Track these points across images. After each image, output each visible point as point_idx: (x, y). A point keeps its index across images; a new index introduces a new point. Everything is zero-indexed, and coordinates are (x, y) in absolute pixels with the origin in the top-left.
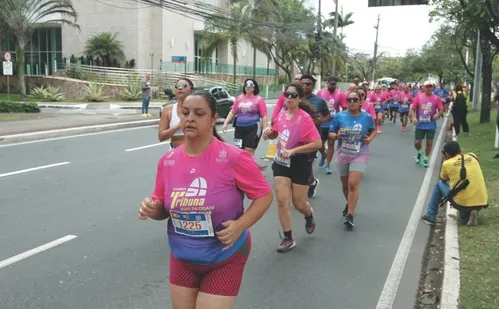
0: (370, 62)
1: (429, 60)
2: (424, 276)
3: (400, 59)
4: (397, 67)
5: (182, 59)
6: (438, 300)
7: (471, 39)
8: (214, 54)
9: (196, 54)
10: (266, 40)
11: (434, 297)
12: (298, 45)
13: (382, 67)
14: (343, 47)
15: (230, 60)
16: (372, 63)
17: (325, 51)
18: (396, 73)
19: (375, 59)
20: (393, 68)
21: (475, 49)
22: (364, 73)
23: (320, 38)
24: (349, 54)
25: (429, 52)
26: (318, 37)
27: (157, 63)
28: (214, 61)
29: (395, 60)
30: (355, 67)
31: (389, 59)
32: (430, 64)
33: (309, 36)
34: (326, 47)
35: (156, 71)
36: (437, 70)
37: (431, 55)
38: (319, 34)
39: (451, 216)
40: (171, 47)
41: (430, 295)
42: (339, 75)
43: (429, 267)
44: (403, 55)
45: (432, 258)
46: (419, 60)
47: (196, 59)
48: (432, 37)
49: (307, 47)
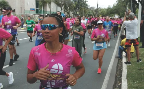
0: (96, 10)
1: (115, 9)
2: (117, 71)
3: (106, 9)
4: (105, 12)
5: (33, 9)
6: (121, 76)
7: (129, 3)
8: (43, 8)
9: (36, 8)
10: (61, 3)
11: (120, 75)
12: (72, 5)
13: (99, 12)
14: (87, 5)
15: (48, 10)
16: (97, 10)
17: (81, 6)
18: (104, 14)
19: (97, 9)
20: (103, 12)
21: (130, 6)
22: (93, 14)
23: (79, 2)
24: (89, 7)
25: (115, 7)
26: (78, 2)
27: (23, 11)
28: (42, 10)
29: (104, 9)
30: (90, 11)
31: (102, 9)
32: (116, 11)
33: (75, 1)
34: (81, 5)
35: (23, 13)
36: (118, 13)
37: (116, 8)
38: (79, 1)
39: (124, 56)
40: (28, 5)
41: (119, 75)
42: (85, 15)
43: (118, 69)
44: (107, 8)
45: (119, 67)
46: (112, 9)
47: (36, 9)
48: (117, 2)
49: (75, 5)
